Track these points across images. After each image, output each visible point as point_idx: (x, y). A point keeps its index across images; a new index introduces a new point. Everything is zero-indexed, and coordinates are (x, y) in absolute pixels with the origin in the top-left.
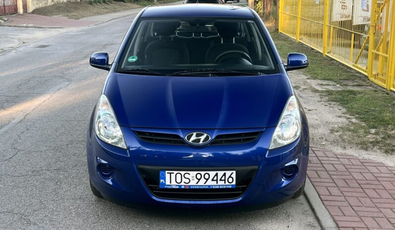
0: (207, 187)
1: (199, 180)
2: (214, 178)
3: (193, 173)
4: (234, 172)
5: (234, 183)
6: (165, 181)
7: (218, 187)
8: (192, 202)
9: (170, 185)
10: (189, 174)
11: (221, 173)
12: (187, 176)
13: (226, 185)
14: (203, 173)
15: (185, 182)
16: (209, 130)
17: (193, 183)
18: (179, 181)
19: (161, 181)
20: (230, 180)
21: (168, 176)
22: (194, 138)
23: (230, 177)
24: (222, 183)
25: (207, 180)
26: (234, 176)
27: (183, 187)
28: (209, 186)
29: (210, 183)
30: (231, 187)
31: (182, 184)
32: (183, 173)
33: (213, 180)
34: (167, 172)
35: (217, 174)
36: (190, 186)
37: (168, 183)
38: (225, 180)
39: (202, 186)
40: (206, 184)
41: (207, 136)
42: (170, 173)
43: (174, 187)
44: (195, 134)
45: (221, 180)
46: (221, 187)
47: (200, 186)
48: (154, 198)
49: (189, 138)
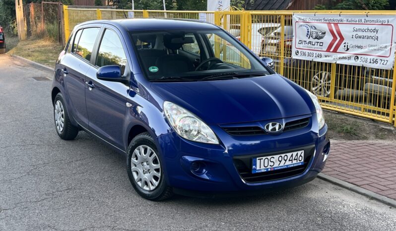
0: (286, 167)
1: (280, 161)
2: (290, 158)
3: (276, 157)
4: (303, 151)
5: (302, 161)
6: (256, 167)
7: (292, 166)
8: (274, 182)
9: (260, 170)
10: (274, 158)
11: (295, 154)
12: (272, 160)
13: (297, 163)
14: (283, 155)
15: (271, 166)
16: (279, 120)
17: (276, 165)
18: (266, 165)
19: (254, 167)
20: (300, 158)
21: (258, 162)
22: (271, 128)
23: (301, 156)
24: (295, 162)
25: (286, 160)
26: (303, 155)
27: (269, 170)
28: (287, 166)
29: (288, 163)
30: (300, 164)
31: (269, 167)
32: (269, 157)
33: (290, 160)
34: (258, 158)
35: (292, 154)
36: (274, 168)
37: (258, 168)
38: (297, 159)
39: (282, 166)
40: (285, 164)
41: (279, 125)
42: (260, 159)
43: (263, 171)
44: (271, 124)
45: (295, 159)
46: (295, 165)
48: (248, 184)
49: (268, 127)
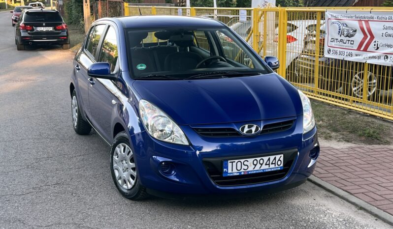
0: (262, 171)
1: (255, 165)
2: (267, 162)
3: (251, 160)
4: (282, 155)
5: (282, 165)
6: (227, 170)
7: (270, 170)
8: (249, 186)
9: (232, 173)
10: (248, 161)
11: (272, 158)
12: (245, 163)
13: (276, 168)
14: (258, 159)
15: (244, 169)
16: (257, 122)
17: (251, 168)
18: (239, 168)
19: (225, 170)
20: (279, 163)
21: (230, 165)
22: (246, 129)
23: (279, 160)
24: (273, 166)
25: (262, 164)
26: (282, 159)
27: (242, 173)
28: (263, 170)
29: (264, 167)
30: (279, 169)
31: (242, 170)
32: (242, 161)
33: (266, 164)
34: (229, 161)
35: (269, 158)
36: (248, 172)
37: (230, 171)
38: (275, 164)
39: (258, 170)
40: (261, 169)
41: (257, 127)
42: (232, 162)
43: (235, 174)
44: (247, 126)
45: (272, 164)
46: (272, 170)
47: (256, 171)
48: (218, 187)
49: (243, 130)
